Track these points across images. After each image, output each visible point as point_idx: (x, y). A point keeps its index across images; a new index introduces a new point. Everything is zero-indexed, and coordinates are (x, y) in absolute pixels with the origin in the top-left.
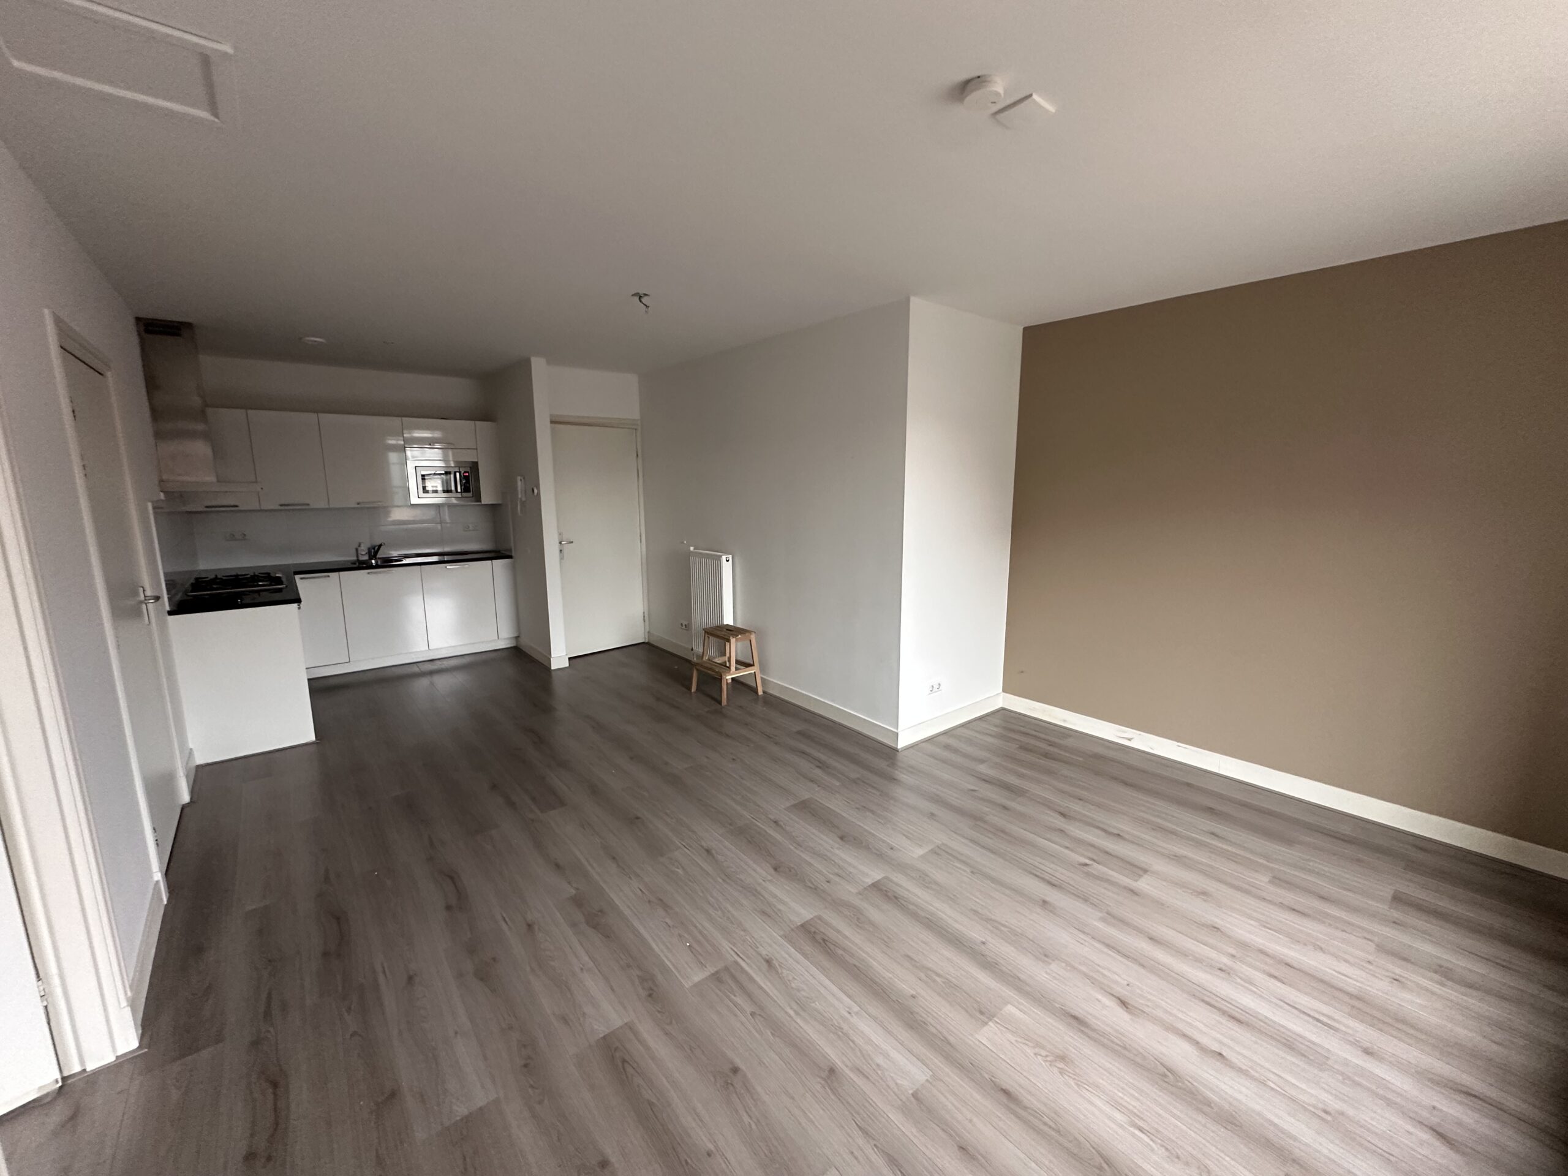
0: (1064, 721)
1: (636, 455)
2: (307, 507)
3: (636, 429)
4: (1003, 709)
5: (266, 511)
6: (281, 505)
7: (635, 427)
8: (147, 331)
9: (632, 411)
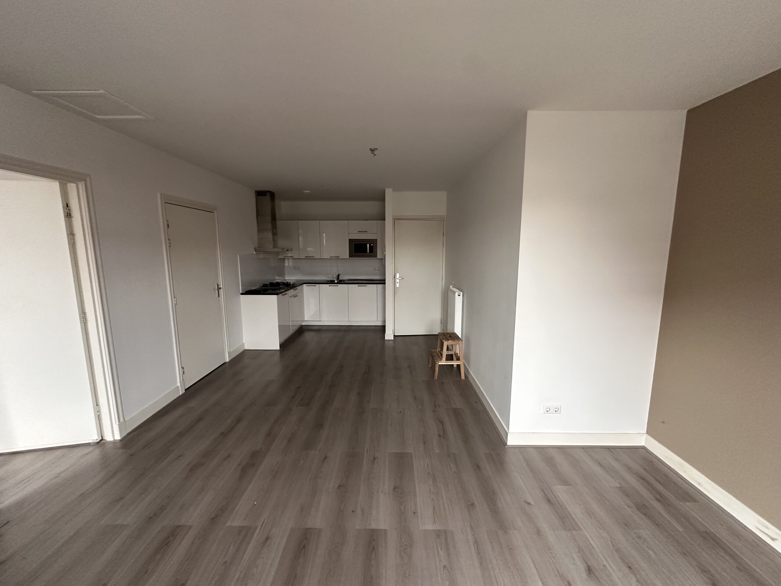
0: (699, 484)
1: (443, 234)
2: (314, 258)
3: (443, 221)
4: (643, 448)
5: (301, 259)
6: (306, 257)
7: (443, 219)
8: (258, 195)
9: (442, 211)
